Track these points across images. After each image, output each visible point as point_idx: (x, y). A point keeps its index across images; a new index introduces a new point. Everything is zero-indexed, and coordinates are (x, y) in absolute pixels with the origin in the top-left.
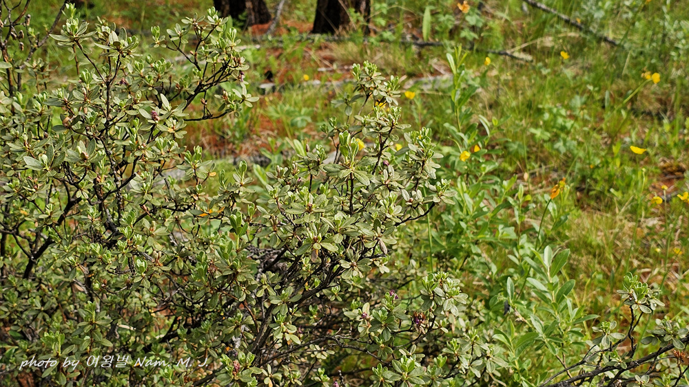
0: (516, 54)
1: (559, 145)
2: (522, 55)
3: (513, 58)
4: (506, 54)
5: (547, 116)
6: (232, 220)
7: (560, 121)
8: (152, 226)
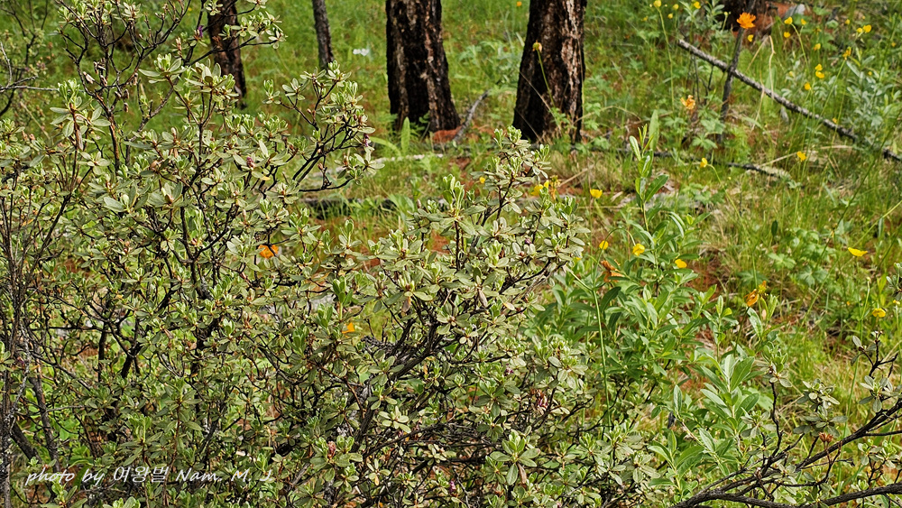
0: (767, 169)
1: (807, 275)
2: (775, 171)
3: (762, 173)
4: (754, 169)
5: (797, 242)
6: (335, 286)
7: (812, 247)
8: (250, 295)
